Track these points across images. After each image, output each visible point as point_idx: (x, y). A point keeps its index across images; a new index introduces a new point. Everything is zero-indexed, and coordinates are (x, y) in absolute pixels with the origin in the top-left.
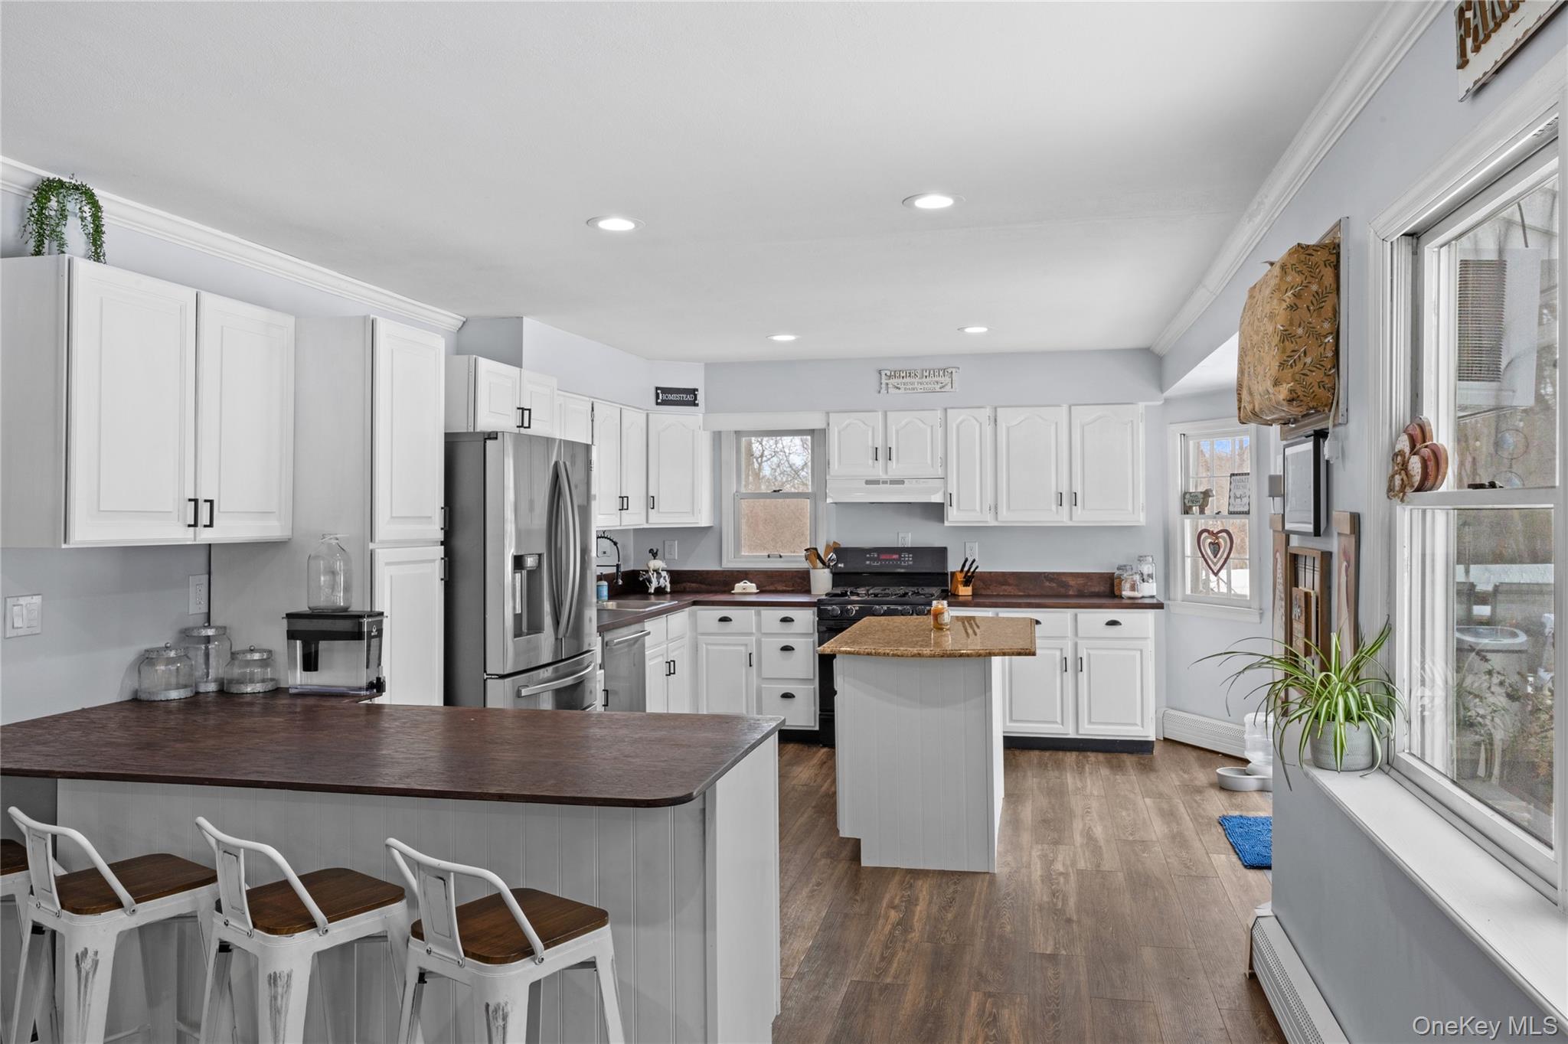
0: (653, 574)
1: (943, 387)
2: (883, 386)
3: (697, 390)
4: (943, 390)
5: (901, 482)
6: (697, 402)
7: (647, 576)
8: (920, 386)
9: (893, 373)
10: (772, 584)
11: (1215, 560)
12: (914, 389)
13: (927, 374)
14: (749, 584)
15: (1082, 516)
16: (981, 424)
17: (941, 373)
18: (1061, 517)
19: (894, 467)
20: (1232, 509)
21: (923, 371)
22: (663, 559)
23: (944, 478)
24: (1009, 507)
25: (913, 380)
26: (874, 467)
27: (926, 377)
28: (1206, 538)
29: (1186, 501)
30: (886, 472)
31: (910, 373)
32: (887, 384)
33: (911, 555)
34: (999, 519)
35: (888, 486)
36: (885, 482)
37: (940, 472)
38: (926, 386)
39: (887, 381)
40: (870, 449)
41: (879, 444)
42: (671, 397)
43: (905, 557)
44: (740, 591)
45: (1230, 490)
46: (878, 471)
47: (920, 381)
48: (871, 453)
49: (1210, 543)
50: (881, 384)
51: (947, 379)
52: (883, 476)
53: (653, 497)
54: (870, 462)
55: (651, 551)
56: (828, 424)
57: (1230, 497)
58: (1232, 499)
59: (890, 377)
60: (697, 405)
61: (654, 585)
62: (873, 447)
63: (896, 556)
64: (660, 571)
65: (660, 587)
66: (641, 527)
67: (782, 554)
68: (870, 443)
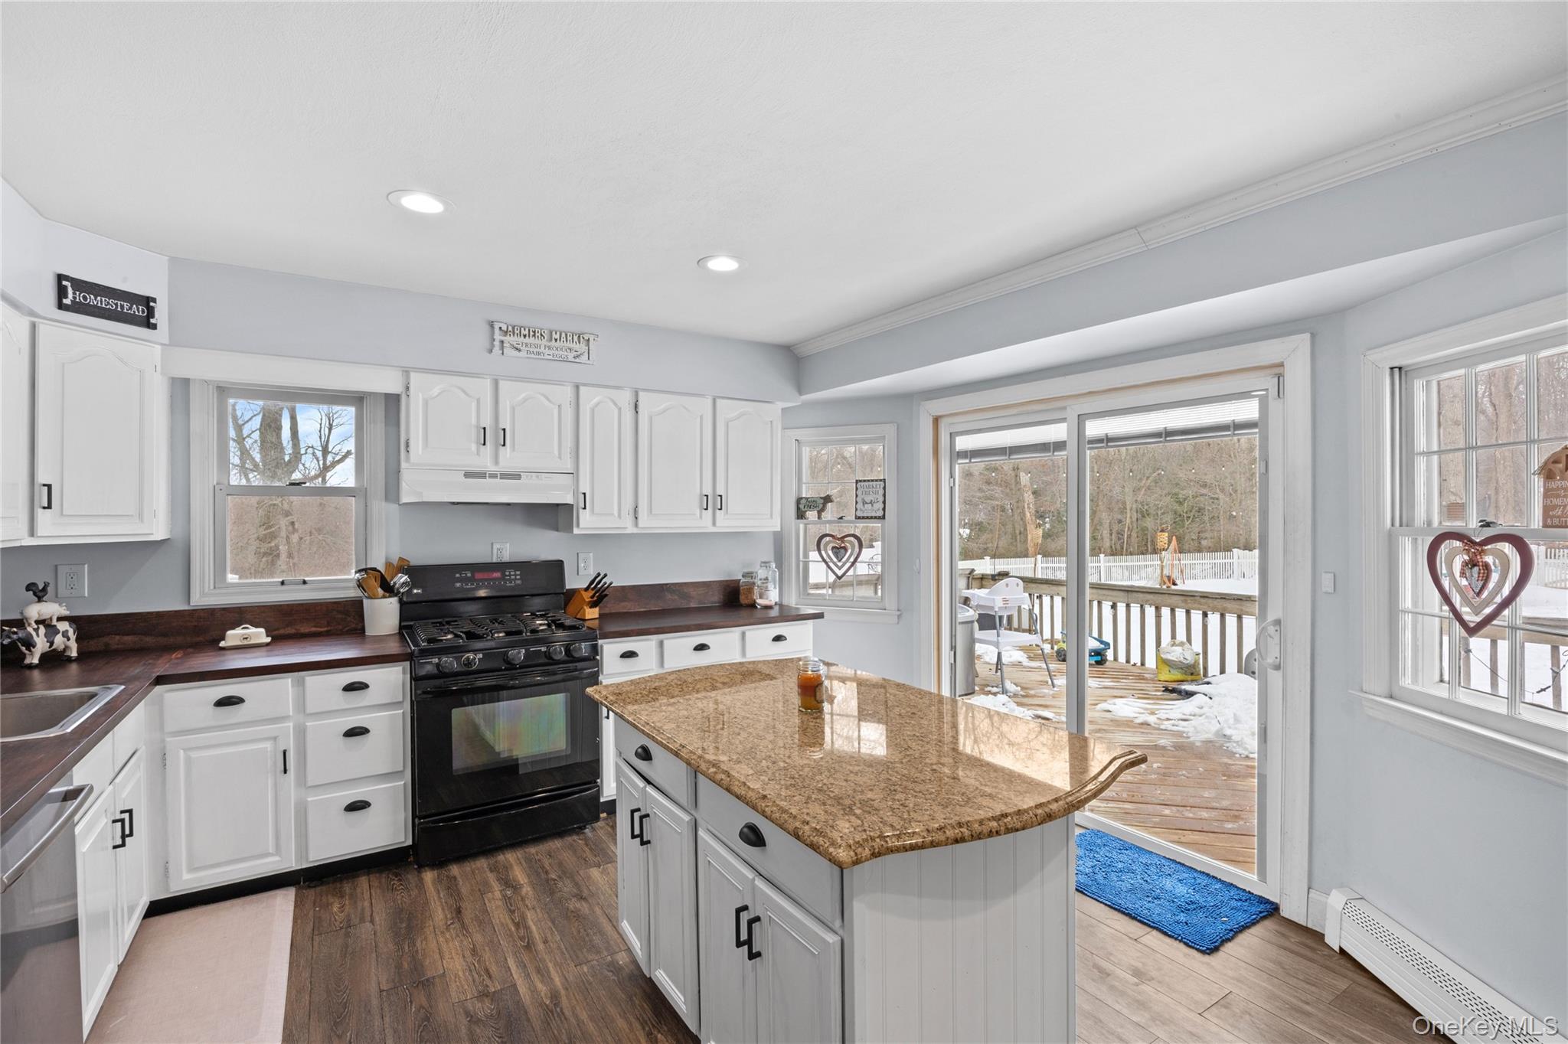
0: (36, 630)
1: (578, 356)
2: (497, 343)
3: (154, 300)
4: (577, 360)
5: (517, 476)
6: (152, 321)
7: (21, 634)
8: (547, 351)
9: (510, 329)
10: (289, 624)
11: (840, 564)
12: (539, 354)
13: (558, 336)
14: (253, 630)
15: (725, 523)
16: (620, 409)
17: (576, 338)
18: (703, 523)
19: (508, 456)
20: (860, 514)
21: (551, 333)
22: (57, 599)
23: (575, 474)
24: (651, 512)
25: (537, 341)
26: (478, 454)
27: (556, 340)
28: (827, 543)
29: (801, 506)
30: (496, 462)
31: (534, 332)
32: (502, 342)
33: (518, 573)
34: (640, 525)
35: (498, 480)
36: (493, 476)
37: (569, 466)
38: (556, 352)
39: (503, 338)
40: (474, 432)
41: (487, 421)
42: (91, 299)
43: (510, 575)
44: (238, 643)
45: (857, 496)
46: (484, 460)
47: (549, 344)
48: (474, 434)
49: (833, 548)
50: (494, 340)
51: (582, 347)
52: (491, 467)
53: (49, 487)
54: (474, 447)
55: (30, 587)
56: (408, 388)
57: (857, 503)
58: (860, 505)
59: (506, 333)
60: (154, 327)
61: (41, 644)
62: (477, 427)
63: (497, 575)
64: (54, 622)
65: (55, 650)
66: (17, 544)
67: (306, 579)
68: (474, 421)
